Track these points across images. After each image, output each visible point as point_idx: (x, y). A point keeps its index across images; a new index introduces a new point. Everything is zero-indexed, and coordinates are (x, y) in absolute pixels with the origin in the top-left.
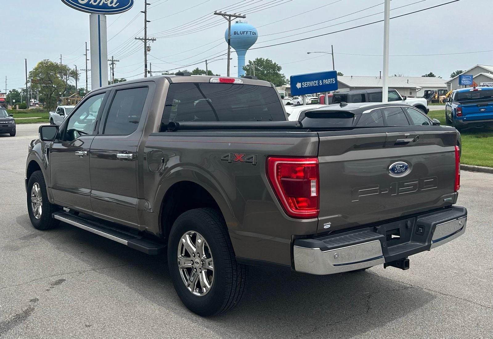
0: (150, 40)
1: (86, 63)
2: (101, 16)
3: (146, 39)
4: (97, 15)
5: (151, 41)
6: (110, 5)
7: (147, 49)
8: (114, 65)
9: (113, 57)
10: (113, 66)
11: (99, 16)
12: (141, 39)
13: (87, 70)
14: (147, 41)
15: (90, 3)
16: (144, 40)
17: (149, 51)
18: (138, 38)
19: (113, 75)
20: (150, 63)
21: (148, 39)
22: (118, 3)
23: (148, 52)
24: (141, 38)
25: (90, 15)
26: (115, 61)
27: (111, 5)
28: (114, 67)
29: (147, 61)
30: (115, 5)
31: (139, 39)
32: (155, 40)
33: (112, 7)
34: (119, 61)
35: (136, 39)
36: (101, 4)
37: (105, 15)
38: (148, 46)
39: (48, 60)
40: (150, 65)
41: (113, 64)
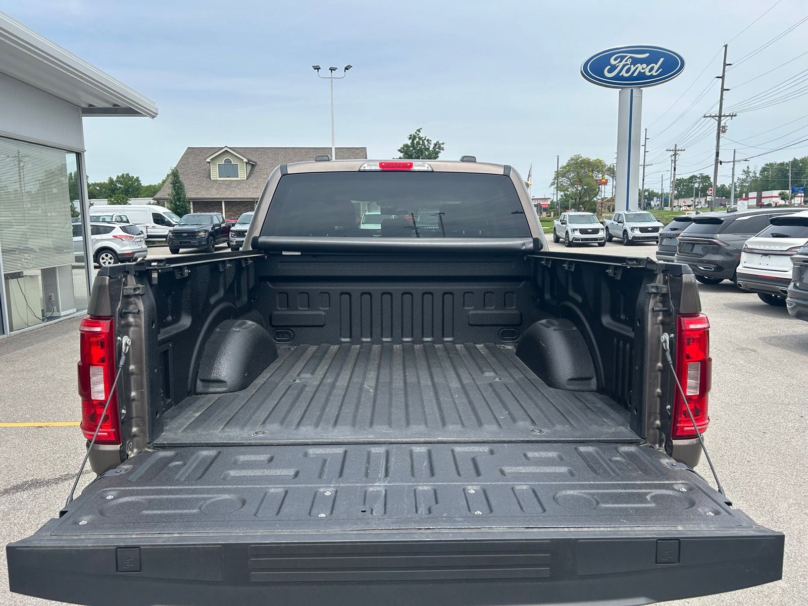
0: (727, 116)
1: (645, 156)
2: (635, 90)
3: (720, 116)
4: (629, 90)
5: (729, 117)
6: (648, 74)
7: (721, 130)
8: (677, 156)
9: (676, 145)
10: (675, 157)
11: (632, 91)
12: (713, 117)
13: (644, 166)
14: (722, 118)
15: (621, 75)
16: (717, 118)
17: (724, 132)
18: (708, 115)
19: (675, 170)
20: (735, 150)
21: (724, 116)
22: (661, 69)
23: (723, 134)
24: (714, 115)
25: (620, 91)
26: (678, 150)
27: (650, 73)
28: (677, 159)
29: (720, 148)
30: (656, 72)
31: (710, 116)
32: (735, 116)
33: (652, 77)
34: (684, 150)
35: (705, 117)
36: (635, 74)
37: (641, 89)
38: (724, 125)
39: (579, 155)
40: (735, 152)
41: (675, 155)
